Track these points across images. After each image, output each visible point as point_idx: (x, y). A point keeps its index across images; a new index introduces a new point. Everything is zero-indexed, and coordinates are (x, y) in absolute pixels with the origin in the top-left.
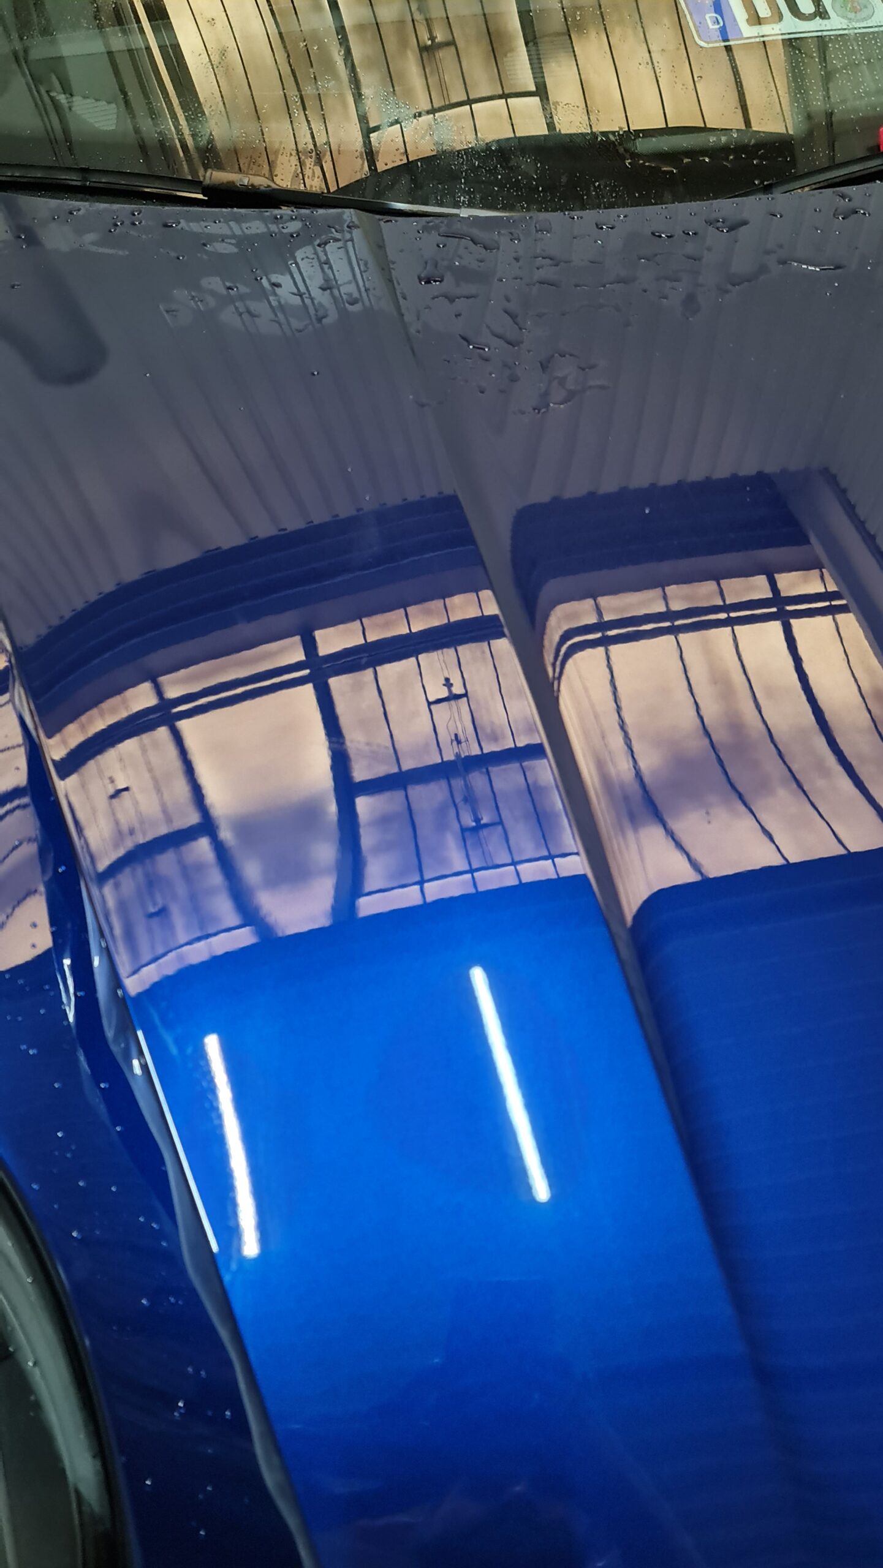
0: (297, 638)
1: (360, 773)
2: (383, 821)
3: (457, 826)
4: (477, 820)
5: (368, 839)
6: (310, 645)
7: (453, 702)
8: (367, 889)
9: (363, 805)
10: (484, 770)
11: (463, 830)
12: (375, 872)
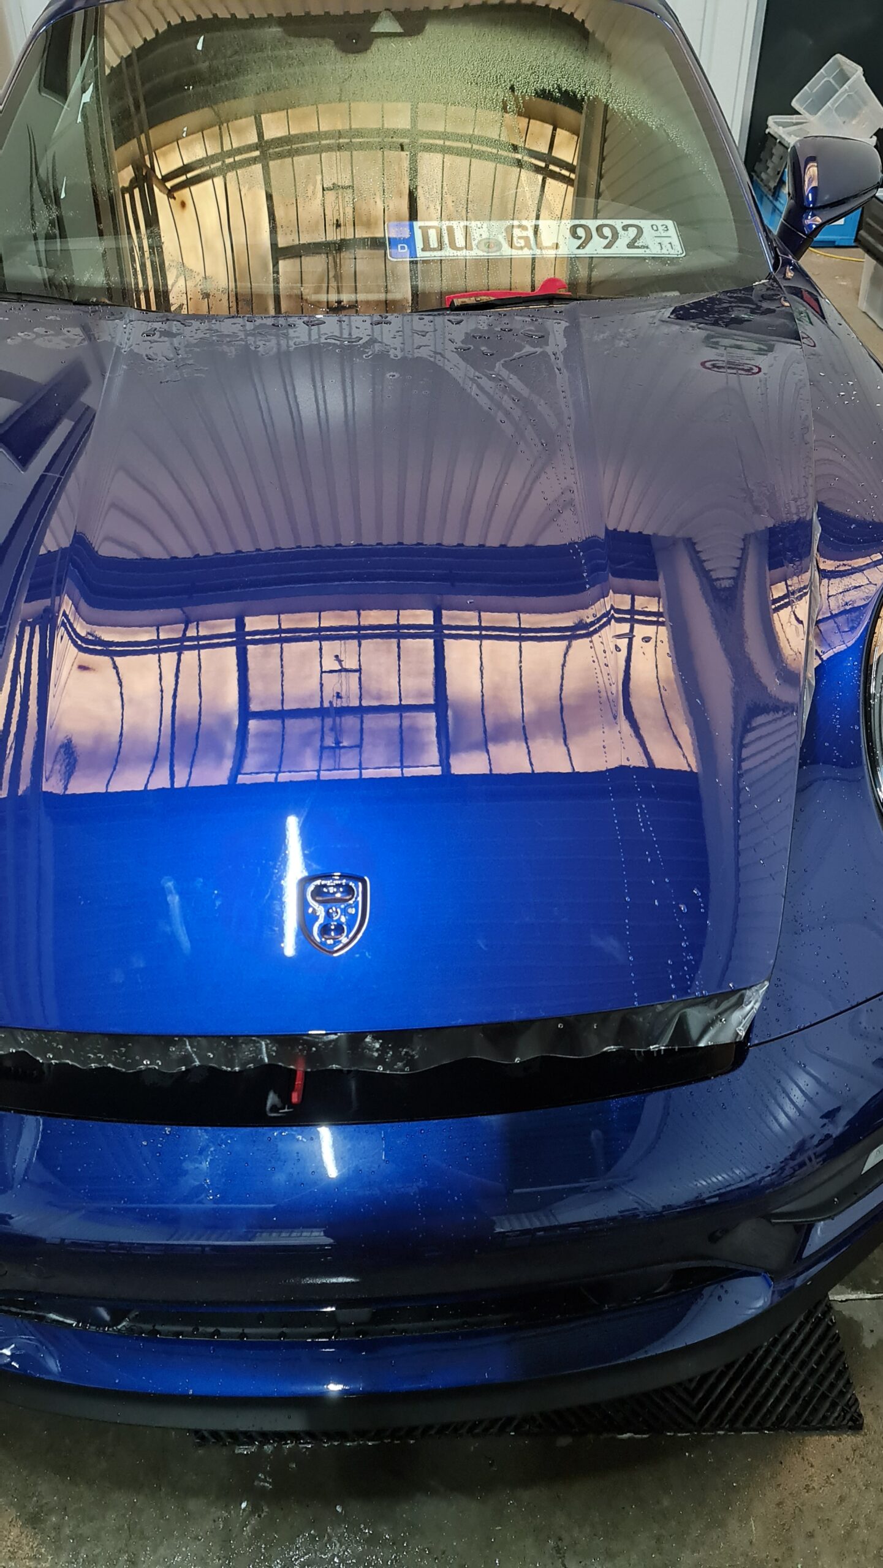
0: (234, 620)
1: (254, 707)
2: (263, 735)
3: (319, 744)
4: (338, 742)
5: (252, 744)
6: (240, 624)
7: (343, 674)
8: (243, 772)
9: (253, 724)
10: (359, 716)
11: (323, 748)
12: (251, 762)
